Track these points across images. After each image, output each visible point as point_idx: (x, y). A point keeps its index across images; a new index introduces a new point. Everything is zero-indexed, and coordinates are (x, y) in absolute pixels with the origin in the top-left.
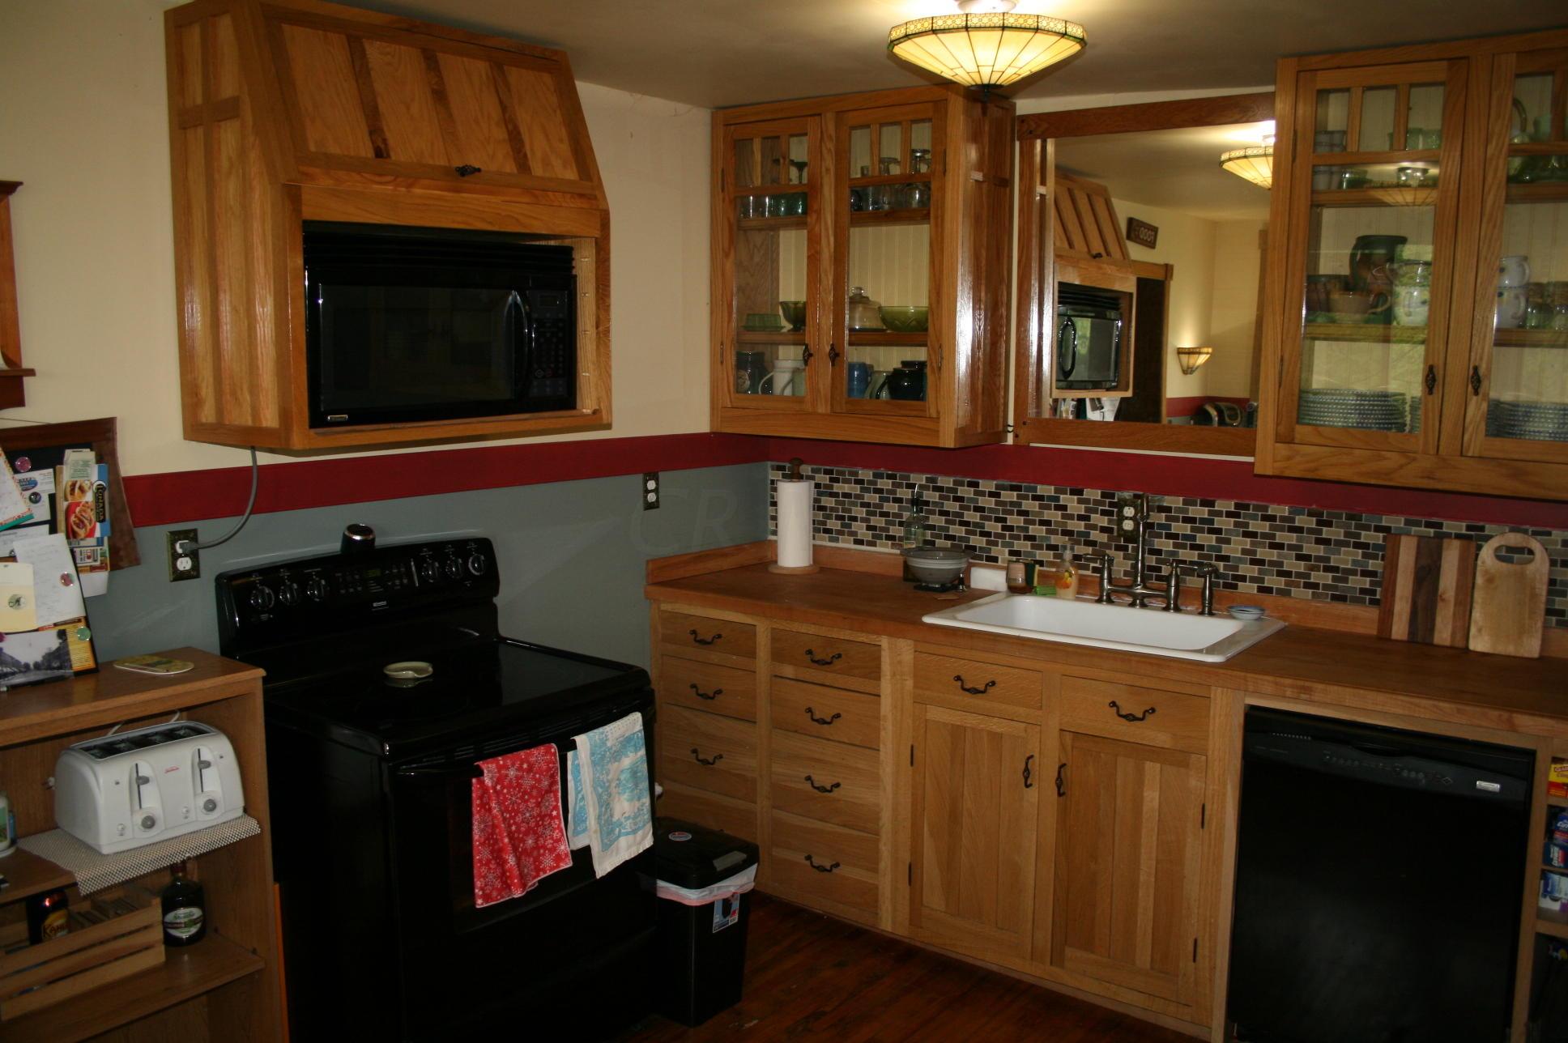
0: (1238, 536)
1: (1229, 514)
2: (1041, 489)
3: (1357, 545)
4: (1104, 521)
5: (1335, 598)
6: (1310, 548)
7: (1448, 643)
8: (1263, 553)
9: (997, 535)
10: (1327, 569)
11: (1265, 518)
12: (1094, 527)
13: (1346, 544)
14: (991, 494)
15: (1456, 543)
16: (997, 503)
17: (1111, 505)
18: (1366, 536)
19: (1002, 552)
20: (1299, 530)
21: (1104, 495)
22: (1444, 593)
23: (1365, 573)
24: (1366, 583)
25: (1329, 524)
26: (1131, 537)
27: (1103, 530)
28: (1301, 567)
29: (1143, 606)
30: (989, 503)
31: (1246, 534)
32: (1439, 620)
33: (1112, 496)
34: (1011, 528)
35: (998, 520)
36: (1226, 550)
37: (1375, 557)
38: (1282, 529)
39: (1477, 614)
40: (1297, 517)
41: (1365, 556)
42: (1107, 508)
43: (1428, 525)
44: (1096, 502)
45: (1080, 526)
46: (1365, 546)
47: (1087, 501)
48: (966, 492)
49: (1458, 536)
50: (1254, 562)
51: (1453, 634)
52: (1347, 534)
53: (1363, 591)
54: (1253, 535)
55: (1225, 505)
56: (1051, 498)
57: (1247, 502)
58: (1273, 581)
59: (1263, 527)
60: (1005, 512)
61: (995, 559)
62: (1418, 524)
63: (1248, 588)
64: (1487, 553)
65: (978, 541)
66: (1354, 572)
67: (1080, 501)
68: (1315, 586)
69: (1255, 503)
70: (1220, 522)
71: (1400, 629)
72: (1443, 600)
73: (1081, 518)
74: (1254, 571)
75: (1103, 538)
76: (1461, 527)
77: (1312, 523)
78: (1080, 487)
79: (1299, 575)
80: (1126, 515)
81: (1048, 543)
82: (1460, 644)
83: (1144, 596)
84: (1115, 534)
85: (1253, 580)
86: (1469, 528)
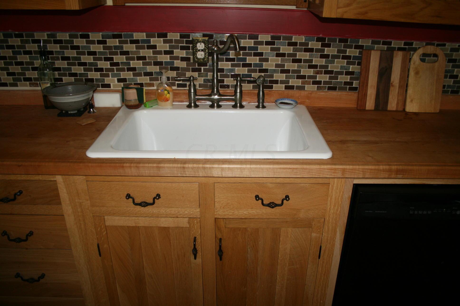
0: (273, 56)
1: (267, 43)
2: (137, 36)
3: (344, 58)
4: (183, 54)
5: (330, 89)
6: (318, 61)
7: (394, 109)
8: (289, 66)
9: (107, 70)
10: (326, 72)
11: (290, 44)
12: (177, 58)
13: (337, 57)
14: (99, 42)
15: (400, 53)
16: (104, 48)
17: (187, 42)
18: (349, 52)
19: (112, 81)
20: (311, 50)
21: (181, 37)
22: (393, 82)
23: (348, 73)
24: (348, 78)
25: (329, 46)
26: (203, 63)
27: (183, 59)
28: (311, 72)
29: (219, 107)
30: (99, 48)
31: (278, 55)
32: (390, 97)
33: (188, 36)
34: (117, 64)
35: (106, 59)
36: (265, 65)
37: (353, 64)
38: (300, 50)
39: (410, 91)
40: (310, 43)
41: (348, 63)
42: (185, 45)
43: (384, 43)
44: (177, 41)
45: (166, 58)
46: (348, 57)
47: (170, 41)
48: (80, 42)
49: (400, 49)
50: (283, 72)
51: (398, 103)
52: (339, 51)
53: (346, 83)
54: (283, 55)
55: (264, 37)
56: (143, 41)
57: (279, 34)
58: (294, 82)
59: (290, 50)
60: (111, 53)
61: (108, 86)
62: (378, 43)
63: (279, 88)
64: (416, 57)
65: (94, 75)
66: (341, 73)
67: (165, 42)
68: (319, 83)
69: (284, 35)
70: (261, 49)
71: (370, 104)
72: (393, 86)
73: (166, 53)
74: (283, 76)
75: (183, 64)
76: (401, 44)
77: (318, 45)
78: (165, 32)
79: (310, 77)
80: (199, 49)
81: (145, 71)
82: (401, 109)
83: (219, 101)
84: (192, 61)
85: (282, 82)
86: (405, 44)
